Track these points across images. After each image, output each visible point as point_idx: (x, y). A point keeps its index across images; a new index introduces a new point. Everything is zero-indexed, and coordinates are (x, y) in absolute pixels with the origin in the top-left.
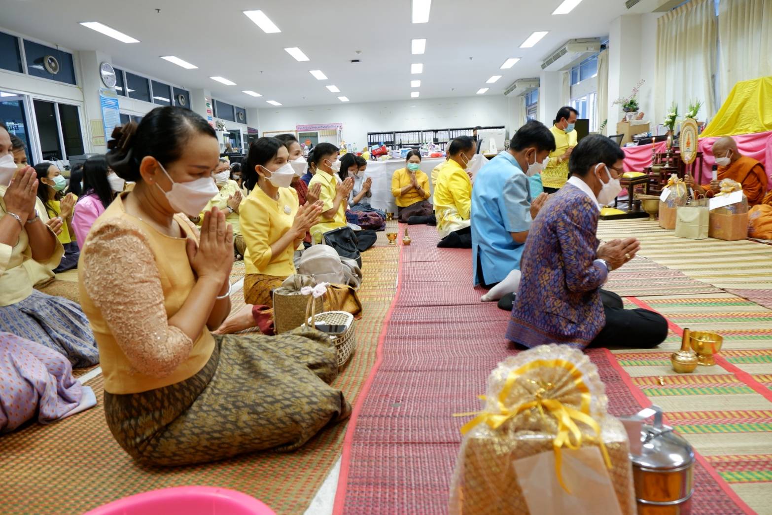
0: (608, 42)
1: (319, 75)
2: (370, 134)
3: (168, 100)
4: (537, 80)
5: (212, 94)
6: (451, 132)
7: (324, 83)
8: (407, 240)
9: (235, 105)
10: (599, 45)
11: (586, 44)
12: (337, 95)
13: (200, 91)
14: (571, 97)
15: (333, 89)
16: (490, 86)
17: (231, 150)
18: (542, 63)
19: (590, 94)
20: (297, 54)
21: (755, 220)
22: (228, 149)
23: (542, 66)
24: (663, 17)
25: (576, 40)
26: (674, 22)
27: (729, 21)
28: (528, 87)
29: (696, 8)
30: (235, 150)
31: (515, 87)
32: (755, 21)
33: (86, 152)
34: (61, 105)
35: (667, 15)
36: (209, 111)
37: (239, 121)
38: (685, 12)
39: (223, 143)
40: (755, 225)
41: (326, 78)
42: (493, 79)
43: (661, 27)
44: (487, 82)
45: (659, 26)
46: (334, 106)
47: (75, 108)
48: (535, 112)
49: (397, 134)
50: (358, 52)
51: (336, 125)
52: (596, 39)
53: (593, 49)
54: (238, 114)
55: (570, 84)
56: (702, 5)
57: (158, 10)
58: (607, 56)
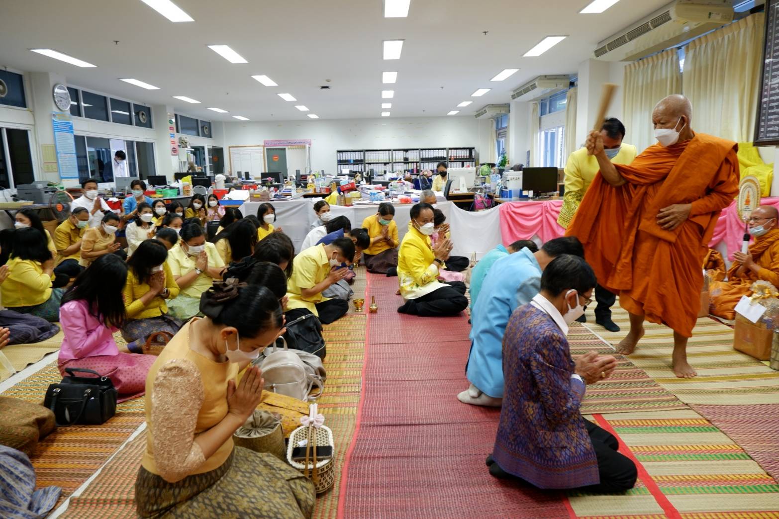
0: (577, 80)
1: (287, 97)
2: (339, 152)
3: (128, 114)
4: (507, 106)
5: (175, 110)
6: (421, 152)
7: (292, 104)
8: (374, 308)
9: (199, 119)
10: (568, 82)
11: (556, 81)
12: (306, 113)
13: (162, 108)
14: (540, 128)
15: (302, 108)
16: (461, 109)
17: (195, 170)
18: (512, 93)
19: (559, 127)
20: (265, 80)
21: (716, 298)
22: (191, 167)
23: (512, 96)
24: (630, 65)
25: (546, 76)
26: (640, 73)
27: (692, 80)
28: (499, 112)
29: (662, 63)
30: (198, 169)
31: (485, 111)
32: (717, 86)
33: (36, 179)
34: (8, 130)
35: (634, 64)
36: (171, 128)
37: (204, 135)
38: (651, 64)
39: (186, 160)
40: (716, 303)
41: (294, 99)
42: (464, 104)
43: (628, 74)
44: (458, 106)
45: (626, 73)
46: (302, 122)
47: (25, 133)
48: (505, 137)
49: (366, 153)
50: (328, 81)
51: (305, 142)
52: (565, 76)
53: (562, 86)
54: (202, 127)
55: (539, 115)
56: (667, 60)
57: (117, 42)
58: (576, 94)
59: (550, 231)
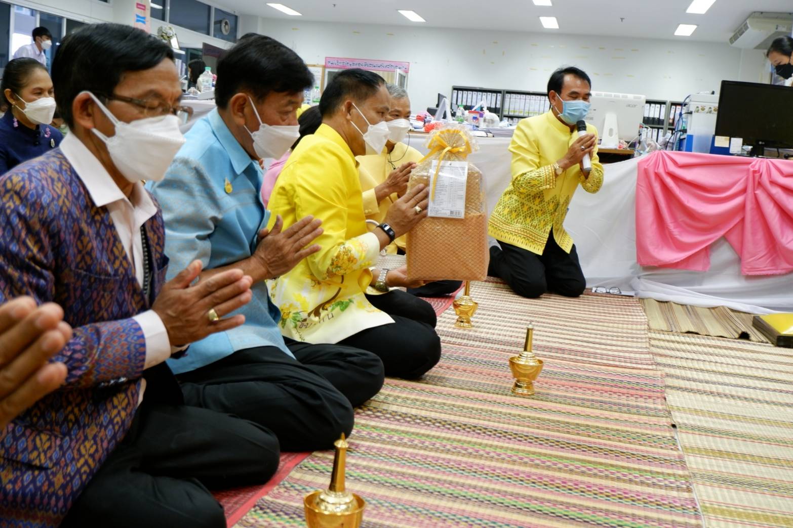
2: (457, 89)
16: (697, 20)
31: (746, 27)
36: (140, 6)
44: (689, 11)
46: (399, 29)
49: (508, 96)
51: (398, 65)
59: (760, 235)
